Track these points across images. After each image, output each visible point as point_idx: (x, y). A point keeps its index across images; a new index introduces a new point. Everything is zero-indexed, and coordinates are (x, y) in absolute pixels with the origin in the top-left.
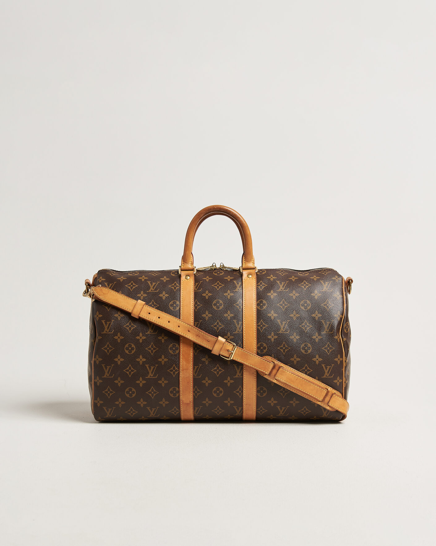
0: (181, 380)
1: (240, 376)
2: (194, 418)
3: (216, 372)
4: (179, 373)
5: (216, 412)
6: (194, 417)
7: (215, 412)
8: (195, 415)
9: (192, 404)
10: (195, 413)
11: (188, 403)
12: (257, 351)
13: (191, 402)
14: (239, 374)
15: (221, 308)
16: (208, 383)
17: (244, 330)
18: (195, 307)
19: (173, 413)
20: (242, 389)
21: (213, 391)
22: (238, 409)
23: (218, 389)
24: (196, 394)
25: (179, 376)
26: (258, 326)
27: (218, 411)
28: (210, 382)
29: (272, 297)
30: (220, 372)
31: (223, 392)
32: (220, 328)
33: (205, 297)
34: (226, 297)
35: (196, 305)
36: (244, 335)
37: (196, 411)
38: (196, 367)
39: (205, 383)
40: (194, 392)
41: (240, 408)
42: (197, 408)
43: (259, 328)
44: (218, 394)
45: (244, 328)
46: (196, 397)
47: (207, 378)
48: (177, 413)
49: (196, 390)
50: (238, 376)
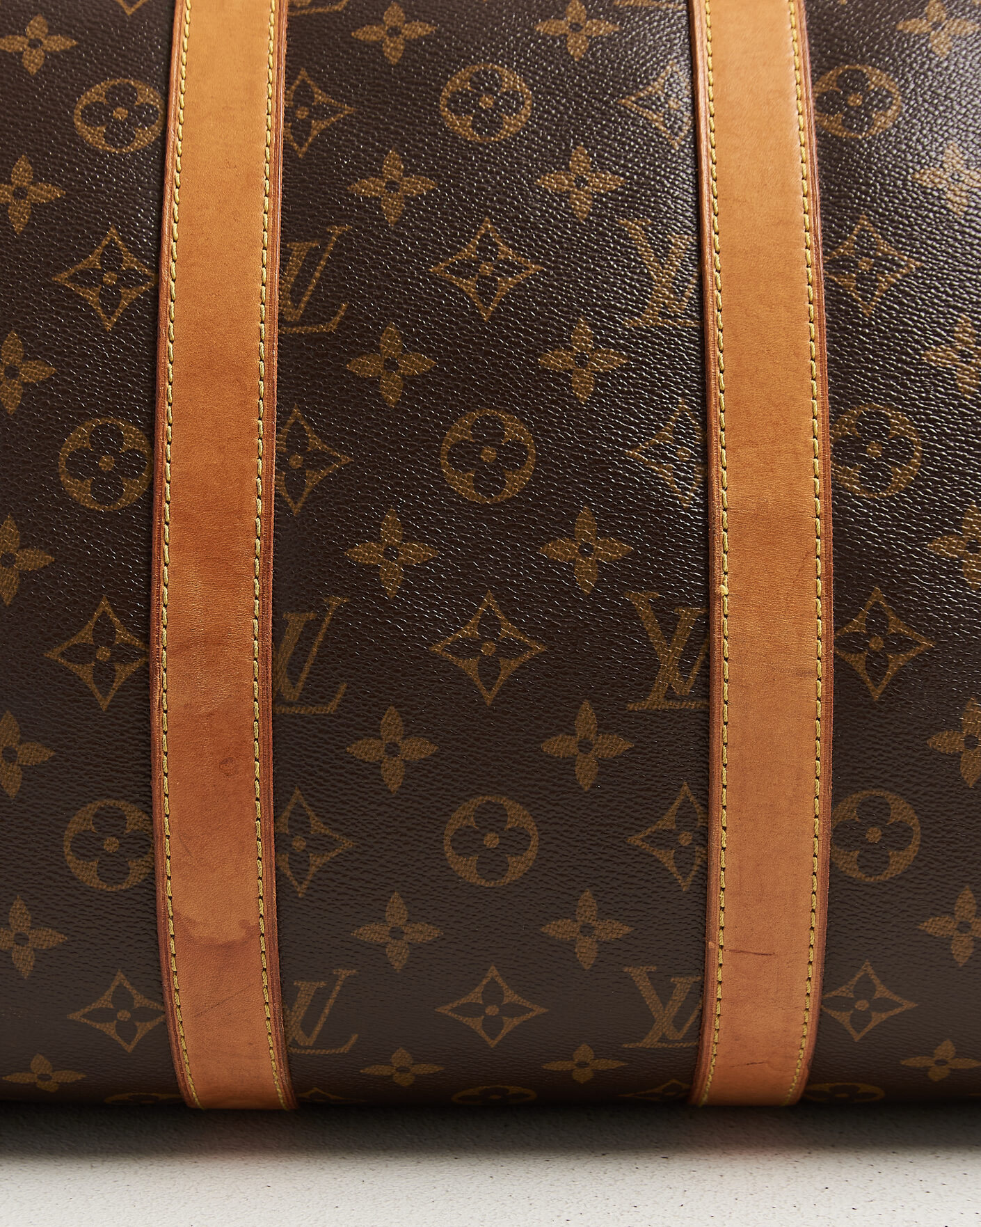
0: (163, 741)
1: (680, 699)
2: (286, 1080)
3: (470, 666)
4: (144, 680)
5: (476, 1024)
6: (291, 1072)
7: (467, 1021)
8: (295, 1044)
9: (263, 952)
10: (297, 1034)
11: (229, 947)
12: (834, 478)
13: (252, 932)
14: (676, 678)
15: (513, 124)
16: (407, 764)
17: (716, 297)
18: (295, 127)
19: (109, 1029)
20: (699, 809)
21: (449, 832)
22: (665, 994)
23: (492, 817)
24: (299, 863)
25: (148, 699)
26: (834, 265)
27: (492, 1010)
28: (418, 749)
29: (941, 44)
30: (509, 666)
31: (534, 841)
32: (506, 284)
33: (377, 46)
34: (555, 49)
35: (302, 114)
36: (716, 335)
37: (300, 1011)
38: (296, 622)
39: (378, 765)
40: (280, 843)
41: (682, 985)
42: (306, 990)
43: (848, 281)
44: (492, 864)
45: (714, 278)
46: (301, 890)
47: (391, 721)
48: (144, 1028)
49: (299, 823)
50: (670, 696)
